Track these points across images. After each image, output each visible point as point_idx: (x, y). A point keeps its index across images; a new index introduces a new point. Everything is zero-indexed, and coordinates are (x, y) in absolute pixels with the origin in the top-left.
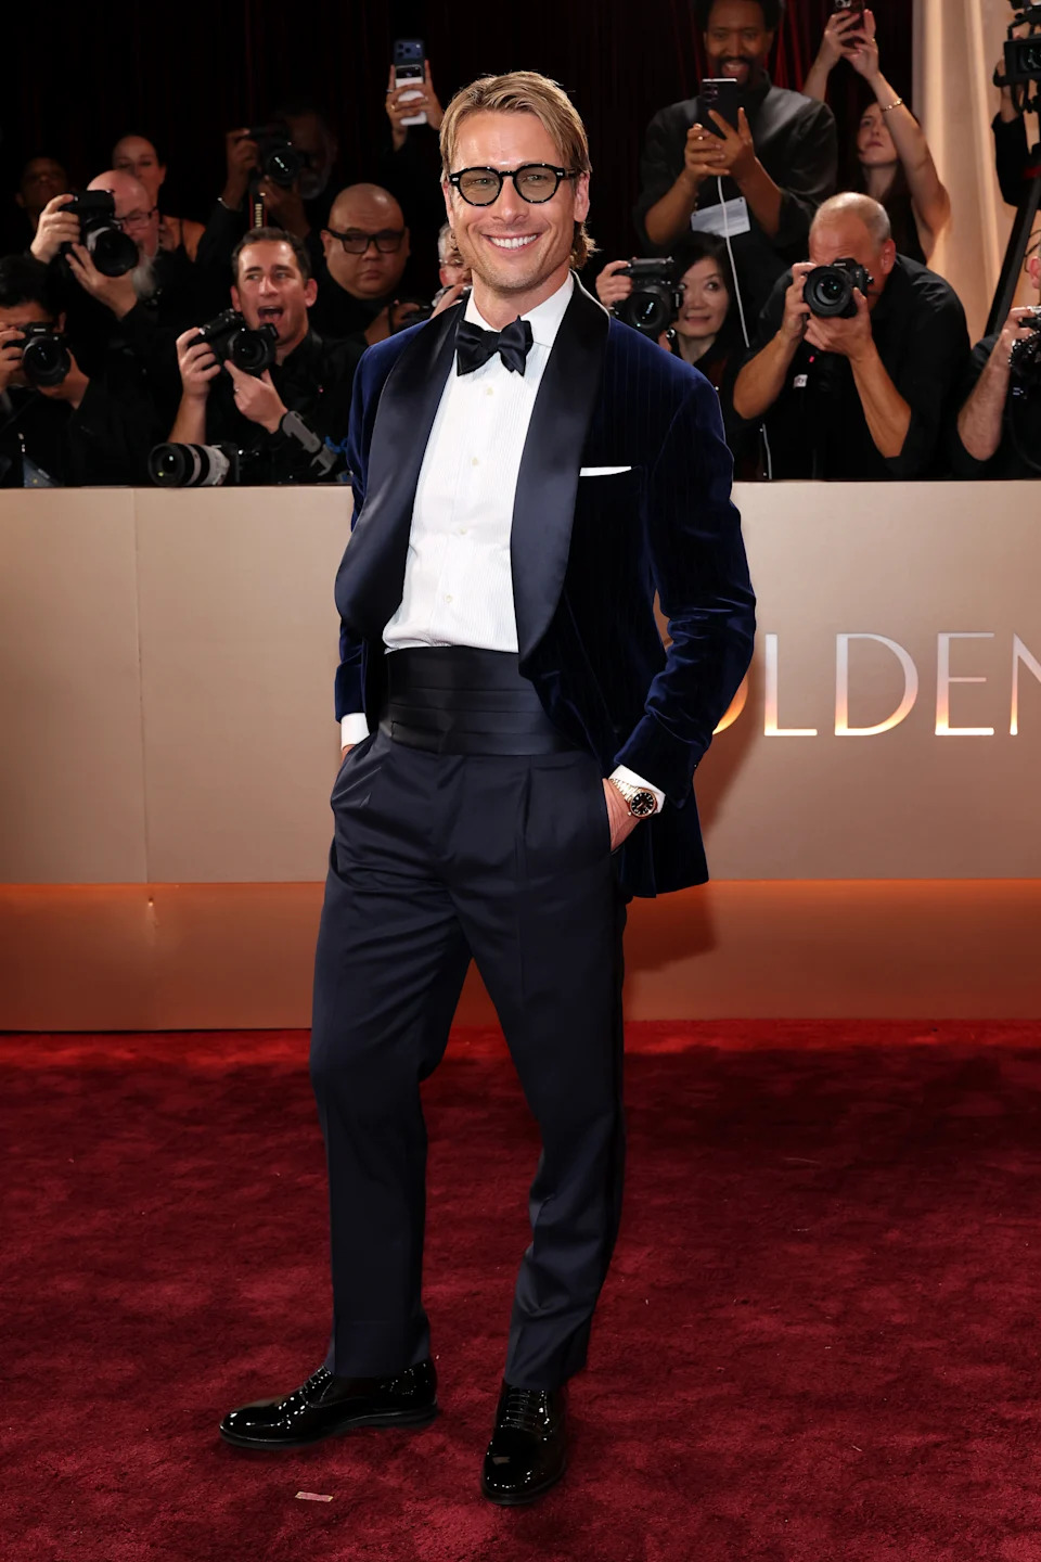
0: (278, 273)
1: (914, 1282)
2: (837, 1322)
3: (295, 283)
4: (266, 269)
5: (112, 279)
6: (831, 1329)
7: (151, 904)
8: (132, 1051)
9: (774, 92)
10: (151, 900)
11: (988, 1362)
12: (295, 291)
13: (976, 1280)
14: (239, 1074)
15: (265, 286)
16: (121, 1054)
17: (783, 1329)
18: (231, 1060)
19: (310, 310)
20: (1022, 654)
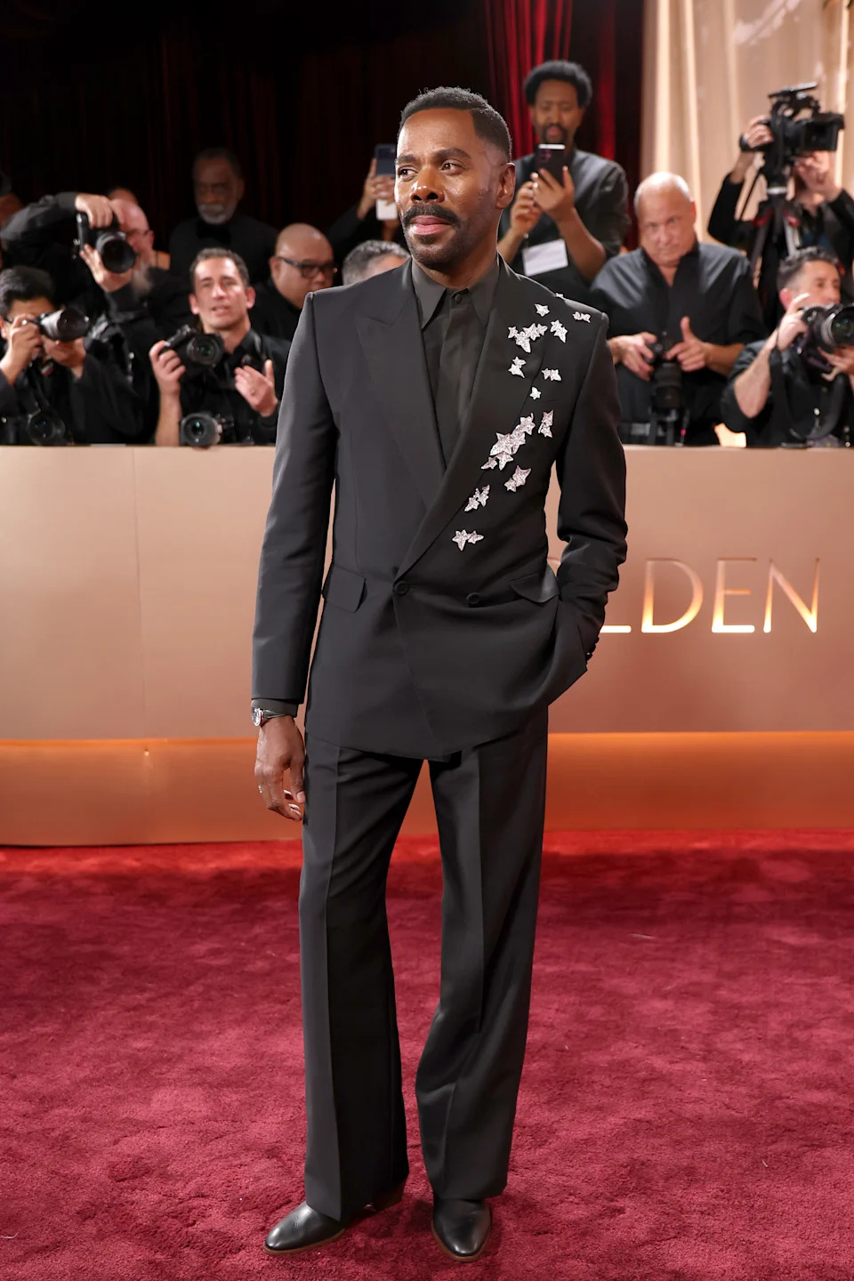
0: (226, 282)
1: (749, 1028)
2: (704, 1059)
3: (238, 289)
4: (216, 279)
5: (116, 275)
6: (702, 1065)
7: (147, 754)
8: (138, 860)
9: (581, 155)
10: (146, 750)
11: (818, 1088)
12: (238, 296)
13: (792, 1026)
14: (220, 877)
15: (217, 291)
16: (129, 862)
17: (669, 1066)
18: (212, 865)
19: (250, 311)
20: (775, 575)
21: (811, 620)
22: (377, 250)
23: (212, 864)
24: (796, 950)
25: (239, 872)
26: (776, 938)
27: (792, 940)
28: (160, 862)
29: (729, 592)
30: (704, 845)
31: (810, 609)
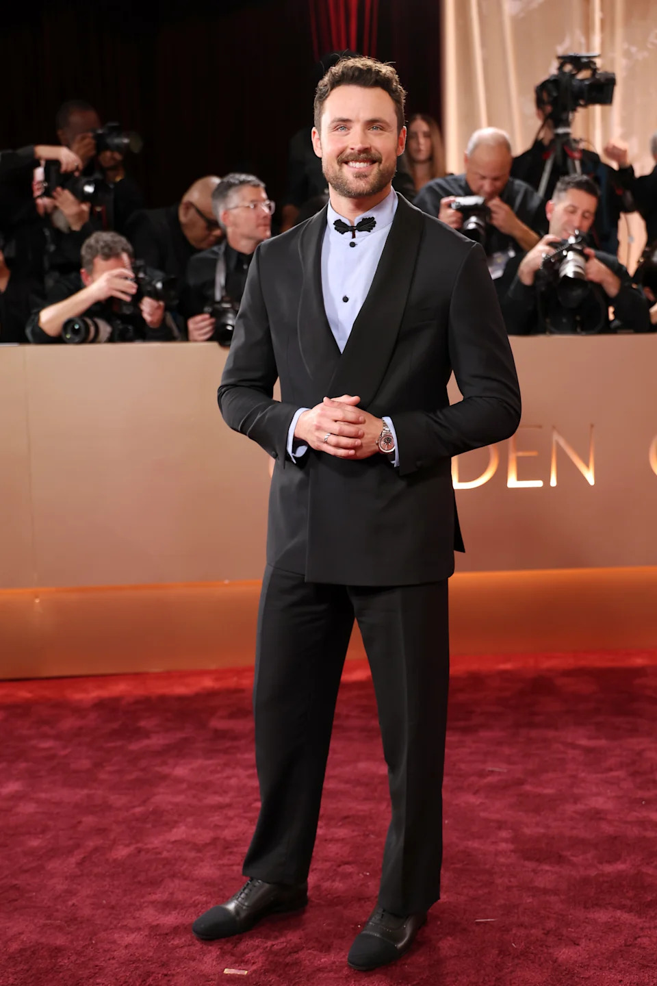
7: (37, 601)
10: (37, 598)
20: (557, 439)
21: (590, 476)
22: (237, 182)
23: (94, 694)
24: (588, 751)
25: (117, 700)
26: (569, 740)
27: (584, 742)
28: (48, 692)
29: (520, 454)
30: (508, 666)
31: (588, 466)
